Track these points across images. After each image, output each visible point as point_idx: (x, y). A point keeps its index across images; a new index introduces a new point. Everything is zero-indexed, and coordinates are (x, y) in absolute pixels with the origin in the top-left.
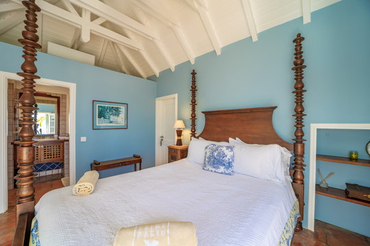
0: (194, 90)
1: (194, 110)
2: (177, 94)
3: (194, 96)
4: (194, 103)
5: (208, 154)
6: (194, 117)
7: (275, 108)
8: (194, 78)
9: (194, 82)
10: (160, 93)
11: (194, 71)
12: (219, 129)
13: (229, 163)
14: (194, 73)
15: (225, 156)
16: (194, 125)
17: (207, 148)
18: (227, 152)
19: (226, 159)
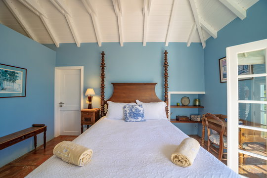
0: (103, 66)
1: (103, 81)
2: (83, 67)
3: (103, 70)
4: (103, 76)
5: (128, 111)
6: (103, 87)
7: (156, 83)
8: (103, 57)
9: (103, 60)
10: (60, 63)
11: (103, 52)
12: (124, 95)
13: (143, 114)
14: (103, 54)
15: (140, 111)
16: (103, 92)
17: (124, 107)
18: (140, 108)
19: (141, 112)
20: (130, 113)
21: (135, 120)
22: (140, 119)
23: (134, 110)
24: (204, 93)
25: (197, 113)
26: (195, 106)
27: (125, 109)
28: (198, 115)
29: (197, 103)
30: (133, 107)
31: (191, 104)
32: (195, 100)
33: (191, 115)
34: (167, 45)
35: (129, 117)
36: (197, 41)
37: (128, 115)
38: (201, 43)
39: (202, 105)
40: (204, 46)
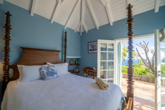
0: (9, 27)
1: (7, 44)
4: (8, 38)
6: (7, 50)
7: (60, 51)
9: (9, 21)
16: (6, 56)
17: (40, 69)
18: (53, 68)
19: (55, 71)
20: (47, 73)
21: (52, 77)
22: (55, 76)
23: (50, 70)
24: (80, 57)
25: (76, 68)
26: (75, 64)
27: (42, 70)
28: (77, 68)
29: (77, 63)
30: (48, 68)
31: (74, 63)
32: (76, 61)
33: (74, 69)
34: (65, 28)
35: (47, 76)
36: (79, 31)
37: (45, 75)
38: (80, 33)
39: (79, 63)
40: (81, 34)
